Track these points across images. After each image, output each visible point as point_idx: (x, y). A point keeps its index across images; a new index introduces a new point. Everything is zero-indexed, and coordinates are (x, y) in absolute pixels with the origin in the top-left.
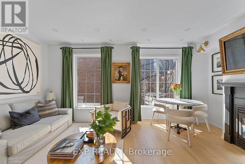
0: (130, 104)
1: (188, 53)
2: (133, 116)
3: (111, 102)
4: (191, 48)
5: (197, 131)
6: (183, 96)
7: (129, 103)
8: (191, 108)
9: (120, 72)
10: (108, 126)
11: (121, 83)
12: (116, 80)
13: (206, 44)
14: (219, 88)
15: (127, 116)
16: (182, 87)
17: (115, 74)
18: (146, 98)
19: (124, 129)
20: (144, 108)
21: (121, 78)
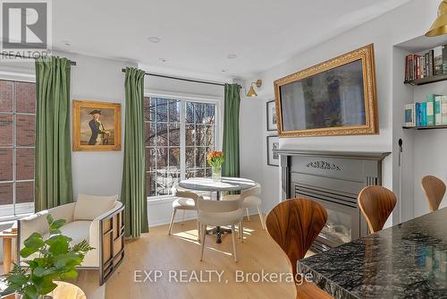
0: (123, 200)
1: (234, 96)
2: (128, 225)
3: (70, 199)
4: (238, 87)
5: (247, 231)
6: (227, 173)
7: (118, 196)
8: (238, 192)
9: (93, 125)
10: (61, 269)
11: (98, 150)
12: (83, 143)
13: (259, 84)
14: (276, 157)
15: (114, 230)
16: (224, 157)
17: (79, 128)
18: (159, 180)
19: (105, 260)
20: (154, 203)
21: (99, 139)
